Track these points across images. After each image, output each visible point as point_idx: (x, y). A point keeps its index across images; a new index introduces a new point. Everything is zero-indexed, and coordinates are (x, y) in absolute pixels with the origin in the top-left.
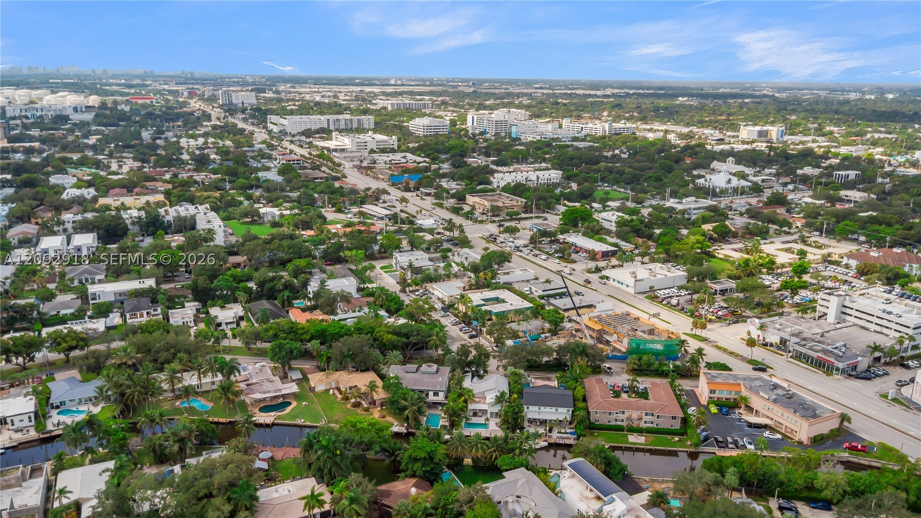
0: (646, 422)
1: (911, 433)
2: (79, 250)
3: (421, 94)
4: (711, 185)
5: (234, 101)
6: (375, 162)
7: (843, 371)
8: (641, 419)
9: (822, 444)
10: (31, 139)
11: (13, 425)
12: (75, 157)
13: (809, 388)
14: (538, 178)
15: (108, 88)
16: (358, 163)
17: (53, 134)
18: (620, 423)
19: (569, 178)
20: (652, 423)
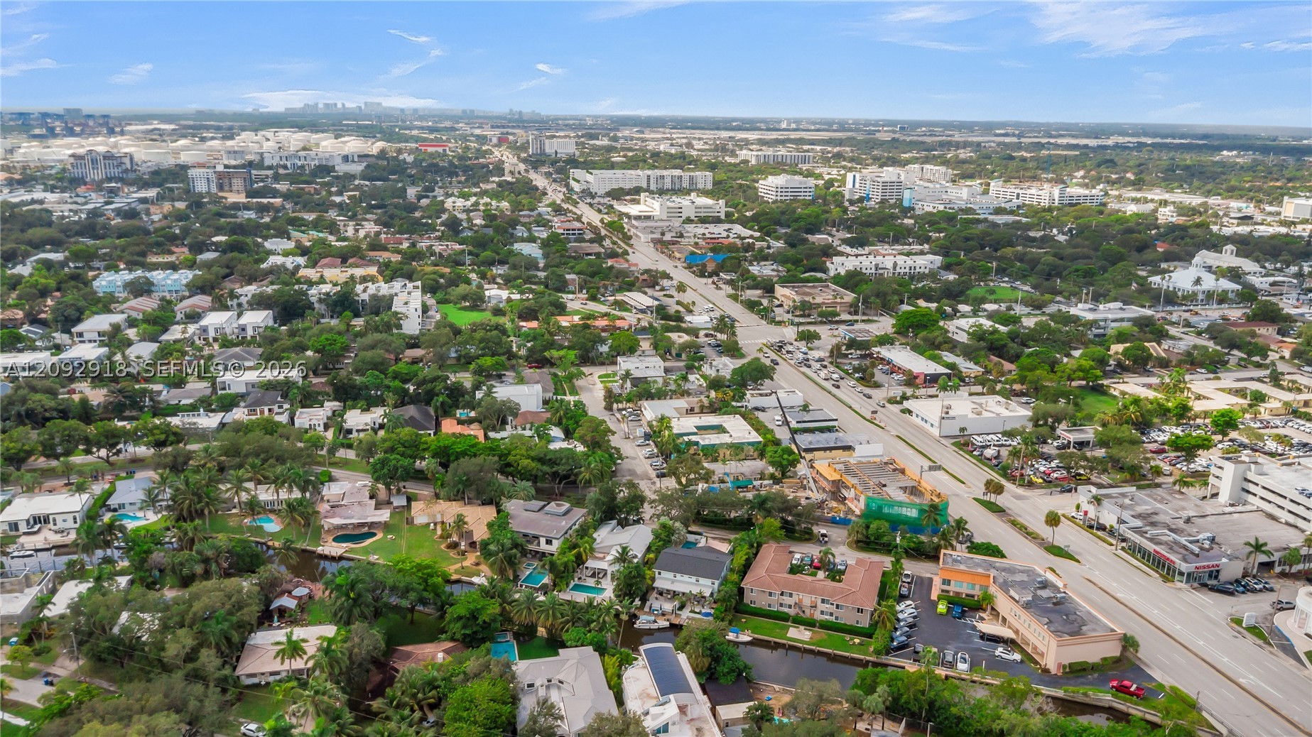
0: (822, 613)
1: (1242, 681)
2: (243, 330)
3: (812, 142)
4: (1171, 285)
5: (548, 151)
6: (681, 236)
7: (1190, 577)
8: (816, 607)
9: (1082, 677)
10: (275, 194)
11: (55, 524)
12: (311, 217)
13: (1119, 595)
14: (895, 265)
15: (407, 132)
16: (657, 236)
17: (303, 189)
18: (786, 610)
19: (947, 267)
20: (831, 614)
